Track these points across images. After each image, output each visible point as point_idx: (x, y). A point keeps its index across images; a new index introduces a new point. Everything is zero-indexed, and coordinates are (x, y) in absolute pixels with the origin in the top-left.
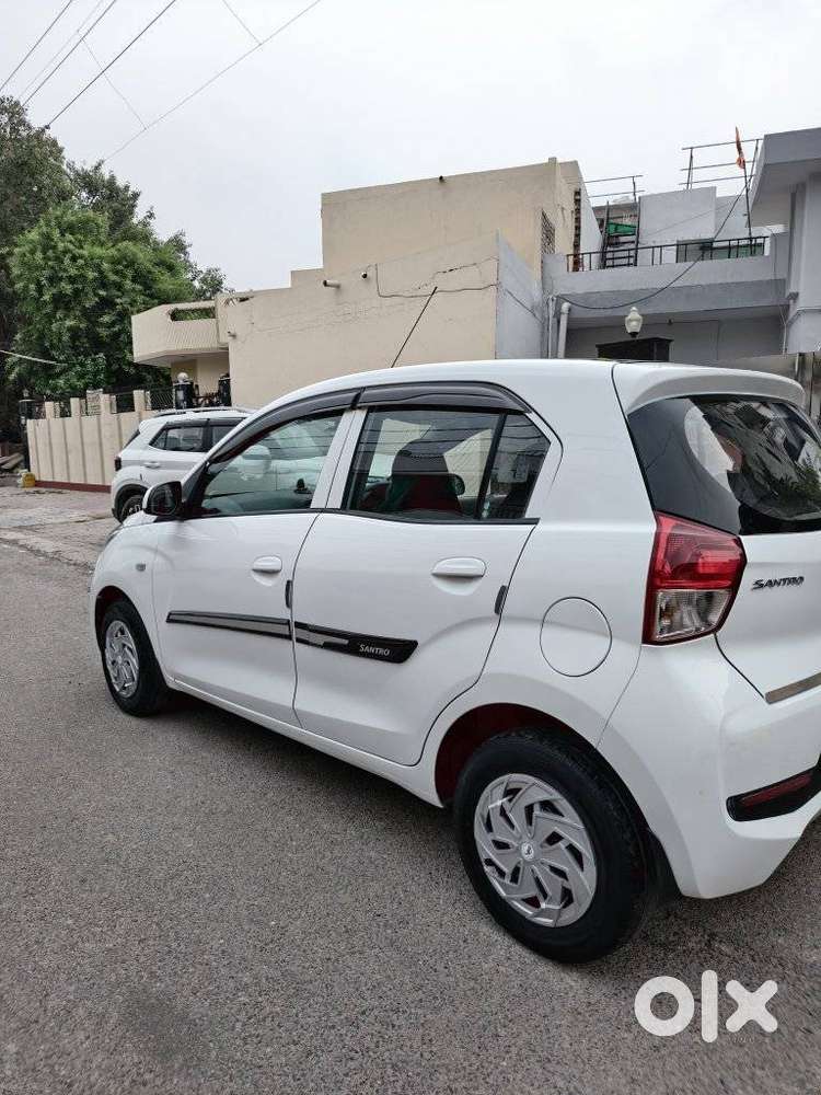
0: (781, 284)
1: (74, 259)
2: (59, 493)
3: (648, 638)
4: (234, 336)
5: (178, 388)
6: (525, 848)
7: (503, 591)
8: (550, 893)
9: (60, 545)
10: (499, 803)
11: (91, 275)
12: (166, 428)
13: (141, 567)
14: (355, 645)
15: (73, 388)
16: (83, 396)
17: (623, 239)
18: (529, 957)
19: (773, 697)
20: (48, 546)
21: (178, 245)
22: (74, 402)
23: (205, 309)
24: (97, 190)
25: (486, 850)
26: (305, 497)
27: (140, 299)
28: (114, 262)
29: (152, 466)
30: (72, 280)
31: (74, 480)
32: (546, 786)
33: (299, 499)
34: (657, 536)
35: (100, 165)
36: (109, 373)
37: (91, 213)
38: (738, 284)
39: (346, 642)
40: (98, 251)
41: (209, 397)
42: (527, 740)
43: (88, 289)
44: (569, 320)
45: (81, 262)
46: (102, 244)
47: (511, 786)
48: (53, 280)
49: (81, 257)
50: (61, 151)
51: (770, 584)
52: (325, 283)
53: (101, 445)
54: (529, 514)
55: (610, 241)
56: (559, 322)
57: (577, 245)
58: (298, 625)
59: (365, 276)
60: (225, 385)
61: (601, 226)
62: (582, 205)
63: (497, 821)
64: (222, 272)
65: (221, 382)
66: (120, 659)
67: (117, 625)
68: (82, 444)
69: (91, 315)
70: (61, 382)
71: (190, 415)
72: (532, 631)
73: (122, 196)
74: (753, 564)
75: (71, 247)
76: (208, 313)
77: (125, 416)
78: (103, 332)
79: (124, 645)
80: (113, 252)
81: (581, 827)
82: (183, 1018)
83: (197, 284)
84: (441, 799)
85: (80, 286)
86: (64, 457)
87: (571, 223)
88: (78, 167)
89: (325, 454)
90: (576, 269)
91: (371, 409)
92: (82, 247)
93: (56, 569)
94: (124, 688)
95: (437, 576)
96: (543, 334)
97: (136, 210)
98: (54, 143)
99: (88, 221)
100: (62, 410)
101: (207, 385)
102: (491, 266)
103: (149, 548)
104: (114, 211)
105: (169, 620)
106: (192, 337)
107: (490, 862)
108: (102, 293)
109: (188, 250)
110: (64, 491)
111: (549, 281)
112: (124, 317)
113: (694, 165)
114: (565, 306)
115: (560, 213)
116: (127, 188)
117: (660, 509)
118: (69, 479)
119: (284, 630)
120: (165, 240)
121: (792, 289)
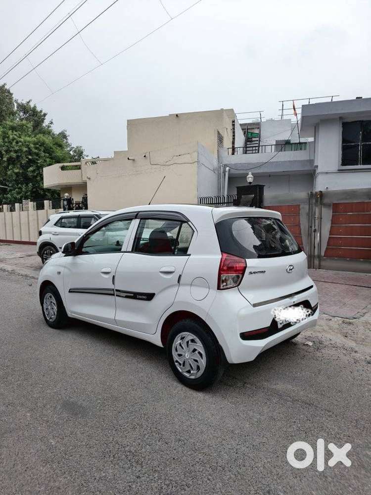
0: (311, 162)
1: (17, 142)
2: (10, 245)
3: (219, 288)
4: (89, 179)
5: (64, 200)
6: (186, 355)
7: (180, 276)
8: (193, 368)
9: (14, 267)
10: (179, 342)
11: (25, 149)
12: (61, 218)
13: (59, 273)
14: (135, 296)
15: (16, 198)
16: (21, 203)
17: (254, 139)
18: (188, 389)
19: (255, 305)
20: (9, 268)
21: (63, 135)
22: (17, 205)
23: (76, 166)
24: (28, 112)
25: (176, 358)
26: (119, 247)
27: (48, 160)
28: (35, 144)
29: (55, 234)
30: (16, 152)
31: (16, 239)
32: (192, 335)
33: (117, 248)
34: (222, 259)
35: (30, 101)
36: (32, 192)
37: (24, 122)
38: (295, 161)
39: (133, 295)
40: (28, 139)
41: (78, 204)
42: (187, 322)
43: (23, 155)
44: (229, 174)
45: (20, 144)
46: (30, 136)
47: (183, 336)
48: (8, 151)
49: (20, 142)
50: (12, 94)
51: (254, 273)
52: (128, 158)
53: (29, 223)
54: (188, 253)
55: (248, 140)
56: (225, 175)
57: (233, 143)
58: (117, 290)
59: (145, 156)
60: (85, 199)
61: (244, 134)
62: (235, 127)
63: (179, 347)
64: (83, 148)
65: (83, 198)
66: (49, 307)
67: (48, 295)
68: (20, 223)
69: (25, 167)
70: (9, 196)
71: (72, 213)
72: (188, 288)
73: (39, 114)
74: (249, 267)
75: (16, 137)
76: (78, 168)
77: (40, 212)
78: (30, 174)
79: (51, 302)
80: (34, 139)
81: (202, 346)
82: (81, 406)
83: (71, 153)
84: (163, 344)
85: (20, 154)
86: (11, 228)
87: (231, 134)
88: (19, 101)
89: (128, 229)
90: (233, 154)
91: (141, 219)
92: (20, 137)
93: (13, 277)
94: (51, 318)
95: (161, 272)
96: (218, 180)
97: (45, 121)
98: (9, 92)
99: (23, 125)
100: (11, 208)
101: (77, 198)
102: (195, 154)
103: (62, 266)
104: (35, 121)
105: (70, 292)
106: (71, 177)
107: (177, 361)
108: (30, 157)
109: (68, 137)
110: (11, 244)
111: (220, 158)
112: (40, 168)
113: (284, 108)
114: (227, 169)
115: (226, 131)
116: (41, 111)
117: (223, 251)
118: (6, 238)
119: (112, 292)
120: (58, 133)
121: (315, 164)
